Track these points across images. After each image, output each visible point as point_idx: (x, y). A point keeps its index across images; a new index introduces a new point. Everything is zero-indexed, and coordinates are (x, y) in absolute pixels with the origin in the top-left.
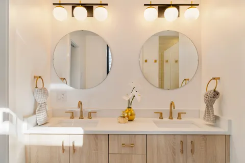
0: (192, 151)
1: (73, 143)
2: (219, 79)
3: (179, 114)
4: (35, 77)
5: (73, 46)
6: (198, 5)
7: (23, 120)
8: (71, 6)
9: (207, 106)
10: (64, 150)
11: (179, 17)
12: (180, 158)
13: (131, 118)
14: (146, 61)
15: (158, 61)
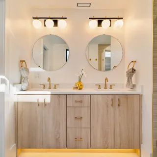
0: (119, 105)
1: (45, 100)
2: (135, 62)
3: (111, 86)
4: (21, 61)
5: (45, 49)
6: (122, 18)
7: (14, 86)
8: (44, 20)
9: (128, 78)
10: (39, 105)
11: (110, 26)
12: (112, 109)
13: (81, 87)
14: (90, 60)
15: (98, 60)
